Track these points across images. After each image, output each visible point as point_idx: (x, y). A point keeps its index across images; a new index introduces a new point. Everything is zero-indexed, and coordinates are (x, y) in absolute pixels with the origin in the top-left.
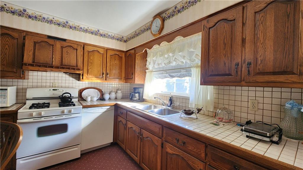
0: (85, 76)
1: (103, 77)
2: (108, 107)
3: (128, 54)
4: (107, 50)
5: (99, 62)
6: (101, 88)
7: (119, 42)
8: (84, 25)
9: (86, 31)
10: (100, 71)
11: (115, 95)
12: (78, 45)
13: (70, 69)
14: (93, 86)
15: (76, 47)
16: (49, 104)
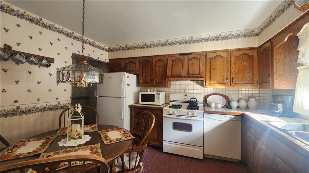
0: (208, 82)
1: (227, 82)
2: (233, 117)
3: (262, 50)
4: (231, 52)
5: (222, 66)
6: (227, 95)
7: (247, 38)
8: (205, 35)
9: (207, 40)
10: (224, 76)
11: (246, 103)
12: (201, 55)
13: (194, 78)
14: (218, 92)
15: (199, 57)
16: (181, 106)
